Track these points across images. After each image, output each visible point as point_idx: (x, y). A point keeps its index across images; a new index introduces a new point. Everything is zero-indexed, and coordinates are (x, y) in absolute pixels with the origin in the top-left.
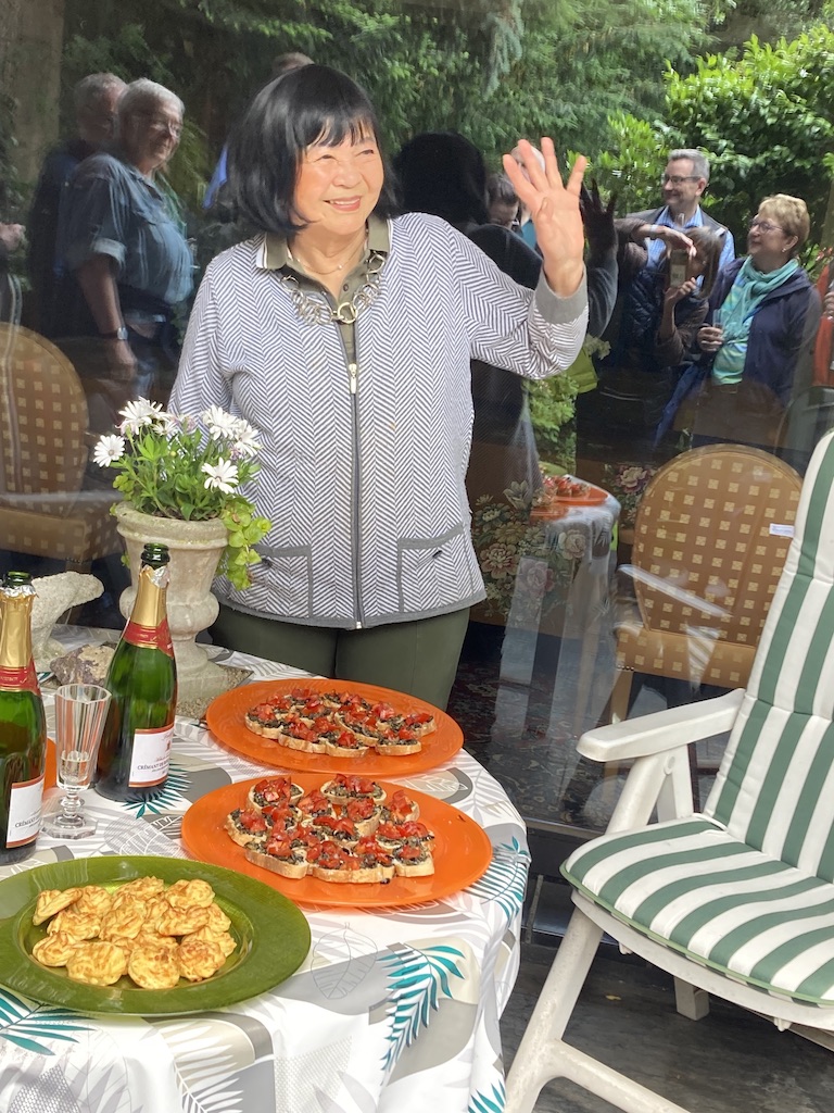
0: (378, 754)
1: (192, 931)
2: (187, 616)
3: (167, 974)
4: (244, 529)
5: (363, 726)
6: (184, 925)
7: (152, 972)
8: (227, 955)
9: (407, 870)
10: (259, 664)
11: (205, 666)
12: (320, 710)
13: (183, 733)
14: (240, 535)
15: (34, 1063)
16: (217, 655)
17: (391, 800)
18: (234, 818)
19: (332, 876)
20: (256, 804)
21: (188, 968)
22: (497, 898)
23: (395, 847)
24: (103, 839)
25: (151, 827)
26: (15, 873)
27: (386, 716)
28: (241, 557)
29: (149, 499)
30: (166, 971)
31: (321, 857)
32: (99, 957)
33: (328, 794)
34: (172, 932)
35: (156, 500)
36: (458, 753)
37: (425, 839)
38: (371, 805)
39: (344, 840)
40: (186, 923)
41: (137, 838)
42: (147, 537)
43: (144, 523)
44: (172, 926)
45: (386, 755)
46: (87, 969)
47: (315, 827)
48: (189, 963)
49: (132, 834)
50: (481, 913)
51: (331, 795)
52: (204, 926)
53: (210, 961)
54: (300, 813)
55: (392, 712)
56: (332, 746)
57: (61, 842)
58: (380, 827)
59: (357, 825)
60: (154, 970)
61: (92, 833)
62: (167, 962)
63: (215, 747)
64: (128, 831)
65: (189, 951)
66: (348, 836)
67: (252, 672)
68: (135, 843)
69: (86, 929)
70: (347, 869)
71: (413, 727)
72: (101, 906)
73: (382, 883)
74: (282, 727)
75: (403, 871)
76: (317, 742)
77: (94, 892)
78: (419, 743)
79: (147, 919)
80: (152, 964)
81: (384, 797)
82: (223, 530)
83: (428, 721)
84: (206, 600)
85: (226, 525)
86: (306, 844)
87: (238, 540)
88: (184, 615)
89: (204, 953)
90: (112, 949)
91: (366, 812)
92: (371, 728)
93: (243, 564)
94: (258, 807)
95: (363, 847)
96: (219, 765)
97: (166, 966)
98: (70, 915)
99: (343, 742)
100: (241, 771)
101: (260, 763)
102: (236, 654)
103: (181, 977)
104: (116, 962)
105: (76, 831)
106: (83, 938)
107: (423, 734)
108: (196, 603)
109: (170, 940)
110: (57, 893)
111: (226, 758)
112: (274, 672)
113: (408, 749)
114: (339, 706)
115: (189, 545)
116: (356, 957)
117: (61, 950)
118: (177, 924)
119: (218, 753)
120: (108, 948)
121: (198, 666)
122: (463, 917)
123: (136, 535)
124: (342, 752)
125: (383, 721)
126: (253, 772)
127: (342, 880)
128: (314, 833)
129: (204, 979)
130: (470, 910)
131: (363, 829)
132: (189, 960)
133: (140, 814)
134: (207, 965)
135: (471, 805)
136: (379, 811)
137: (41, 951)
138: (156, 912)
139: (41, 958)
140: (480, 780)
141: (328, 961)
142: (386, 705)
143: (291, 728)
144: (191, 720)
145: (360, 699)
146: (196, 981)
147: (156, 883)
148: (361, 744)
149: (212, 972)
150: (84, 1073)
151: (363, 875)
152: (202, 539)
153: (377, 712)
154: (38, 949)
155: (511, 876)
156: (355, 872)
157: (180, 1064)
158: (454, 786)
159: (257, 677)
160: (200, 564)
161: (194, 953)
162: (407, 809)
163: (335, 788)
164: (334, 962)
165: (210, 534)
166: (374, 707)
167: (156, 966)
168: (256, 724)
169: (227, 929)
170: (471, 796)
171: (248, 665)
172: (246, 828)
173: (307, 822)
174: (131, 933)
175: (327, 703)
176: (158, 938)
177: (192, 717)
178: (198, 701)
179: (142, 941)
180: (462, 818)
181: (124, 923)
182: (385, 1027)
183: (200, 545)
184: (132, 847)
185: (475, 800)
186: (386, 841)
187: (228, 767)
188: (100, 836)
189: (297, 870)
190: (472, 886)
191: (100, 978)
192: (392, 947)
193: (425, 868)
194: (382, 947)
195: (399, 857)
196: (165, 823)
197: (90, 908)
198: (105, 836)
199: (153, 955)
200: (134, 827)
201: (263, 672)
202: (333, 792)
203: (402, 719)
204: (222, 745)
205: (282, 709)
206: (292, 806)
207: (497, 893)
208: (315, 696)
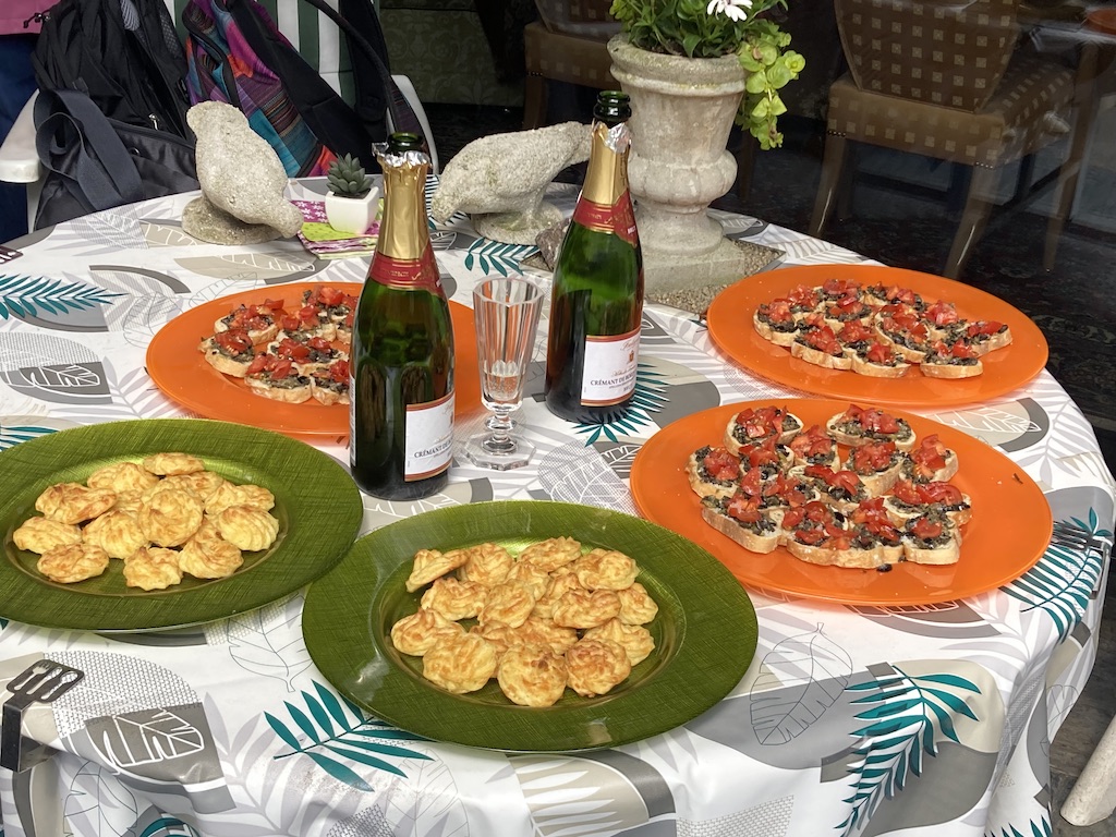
0: (923, 374)
1: (594, 625)
2: (691, 183)
3: (545, 688)
4: (767, 68)
5: (907, 336)
6: (583, 617)
7: (525, 682)
8: (636, 661)
9: (919, 555)
10: (796, 242)
11: (717, 246)
12: (856, 310)
13: (678, 331)
14: (761, 76)
15: (345, 799)
16: (746, 227)
17: (919, 447)
18: (698, 459)
19: (808, 555)
20: (735, 441)
21: (578, 678)
22: (1048, 605)
23: (912, 516)
24: (535, 473)
25: (601, 458)
26: (415, 514)
27: (945, 321)
28: (760, 106)
29: (648, 29)
30: (545, 682)
31: (803, 526)
32: (461, 655)
33: (836, 431)
34: (569, 624)
35: (656, 30)
36: (1038, 376)
37: (955, 508)
38: (891, 453)
39: (842, 500)
40: (587, 613)
41: (579, 474)
42: (641, 79)
43: (637, 61)
44: (569, 615)
45: (933, 377)
46: (444, 669)
47: (806, 478)
48: (580, 672)
49: (573, 467)
50: (1017, 626)
51: (840, 433)
52: (615, 618)
53: (607, 674)
54: (792, 455)
55: (952, 316)
56: (860, 360)
57: (482, 472)
58: (898, 484)
59: (864, 480)
60: (528, 679)
61: (526, 463)
62: (547, 670)
63: (712, 352)
64: (569, 463)
65: (580, 657)
66: (847, 495)
67: (784, 253)
68: (574, 480)
69: (466, 605)
70: (830, 548)
71: (976, 339)
72: (493, 573)
73: (879, 570)
74: (798, 331)
75: (912, 555)
76: (840, 355)
77: (492, 553)
78: (980, 364)
79: (544, 599)
80: (527, 672)
81: (913, 439)
82: (737, 70)
83: (1000, 332)
84: (719, 162)
85: (742, 63)
86: (787, 504)
87: (757, 84)
88: (687, 182)
89: (601, 660)
90: (478, 645)
91: (880, 462)
92: (917, 339)
93: (764, 114)
94: (737, 443)
95: (863, 515)
96: (709, 377)
97: (545, 675)
98: (451, 584)
99: (874, 357)
100: (737, 388)
101: (762, 379)
102: (771, 228)
103: (567, 688)
104: (481, 664)
105: (504, 458)
106: (461, 617)
107: (991, 348)
108: (704, 166)
109: (566, 633)
110: (437, 554)
111: (721, 368)
112: (813, 252)
113: (964, 371)
114: (884, 304)
115: (692, 90)
116: (818, 679)
117: (424, 635)
118: (577, 613)
119: (713, 361)
120: (474, 642)
121: (707, 246)
122: (990, 631)
123: (629, 76)
124: (872, 369)
125: (939, 328)
126: (751, 389)
127: (822, 562)
128: (802, 487)
129: (598, 696)
130: (1002, 621)
131: (872, 485)
132: (580, 668)
133: (592, 441)
134: (602, 677)
135: (1039, 456)
136: (900, 460)
137: (399, 634)
138: (559, 589)
139: (397, 643)
140: (1061, 418)
141: (778, 682)
142: (946, 306)
143: (810, 333)
144: (691, 316)
145: (914, 296)
146: (586, 696)
147: (568, 548)
148: (900, 360)
149: (607, 687)
150: (412, 816)
151: (852, 557)
152: (709, 81)
153: (933, 315)
154: (396, 630)
155: (1076, 570)
156: (841, 552)
157: (539, 819)
158: (1023, 425)
159: (791, 259)
160: (708, 115)
161: (587, 659)
162: (939, 462)
163: (846, 424)
164: (787, 685)
165: (720, 75)
166: (930, 308)
167: (531, 674)
168: (766, 327)
169: (647, 620)
170: (1042, 442)
171: (783, 243)
172: (709, 475)
173: (796, 472)
174: (516, 620)
175: (870, 300)
176: (551, 628)
177: (692, 311)
178: (705, 290)
179: (529, 631)
180: (1019, 477)
181: (509, 606)
182: (845, 786)
183: (707, 91)
184: (569, 486)
185: (1047, 447)
186: (900, 506)
187: (721, 382)
188: (534, 468)
189: (762, 542)
190: (1015, 583)
191: (459, 684)
192: (875, 669)
193: (944, 554)
194: (861, 668)
195: (910, 534)
196: (618, 455)
197: (480, 574)
198: (540, 468)
199: (529, 660)
200: (580, 457)
201: (801, 253)
202: (843, 429)
203: (966, 325)
204: (720, 351)
205: (805, 307)
206: (781, 447)
207: (1048, 596)
208: (853, 290)
